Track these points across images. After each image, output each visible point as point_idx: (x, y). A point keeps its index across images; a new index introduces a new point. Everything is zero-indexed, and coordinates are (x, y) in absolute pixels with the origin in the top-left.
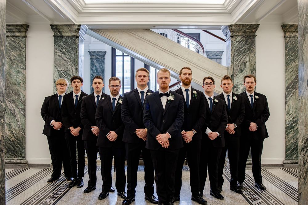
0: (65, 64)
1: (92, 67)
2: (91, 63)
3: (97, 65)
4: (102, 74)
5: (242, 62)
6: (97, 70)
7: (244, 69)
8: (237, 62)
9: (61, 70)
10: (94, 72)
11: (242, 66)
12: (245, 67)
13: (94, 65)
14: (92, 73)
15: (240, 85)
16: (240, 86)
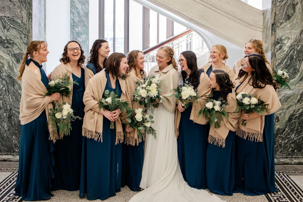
0: (11, 6)
1: (73, 9)
2: (71, 5)
3: (79, 6)
4: (86, 19)
5: (290, 4)
6: (78, 13)
7: (293, 15)
8: (282, 4)
9: (5, 17)
10: (75, 15)
11: (290, 9)
12: (294, 12)
13: (74, 7)
14: (72, 17)
15: (285, 39)
16: (285, 42)
